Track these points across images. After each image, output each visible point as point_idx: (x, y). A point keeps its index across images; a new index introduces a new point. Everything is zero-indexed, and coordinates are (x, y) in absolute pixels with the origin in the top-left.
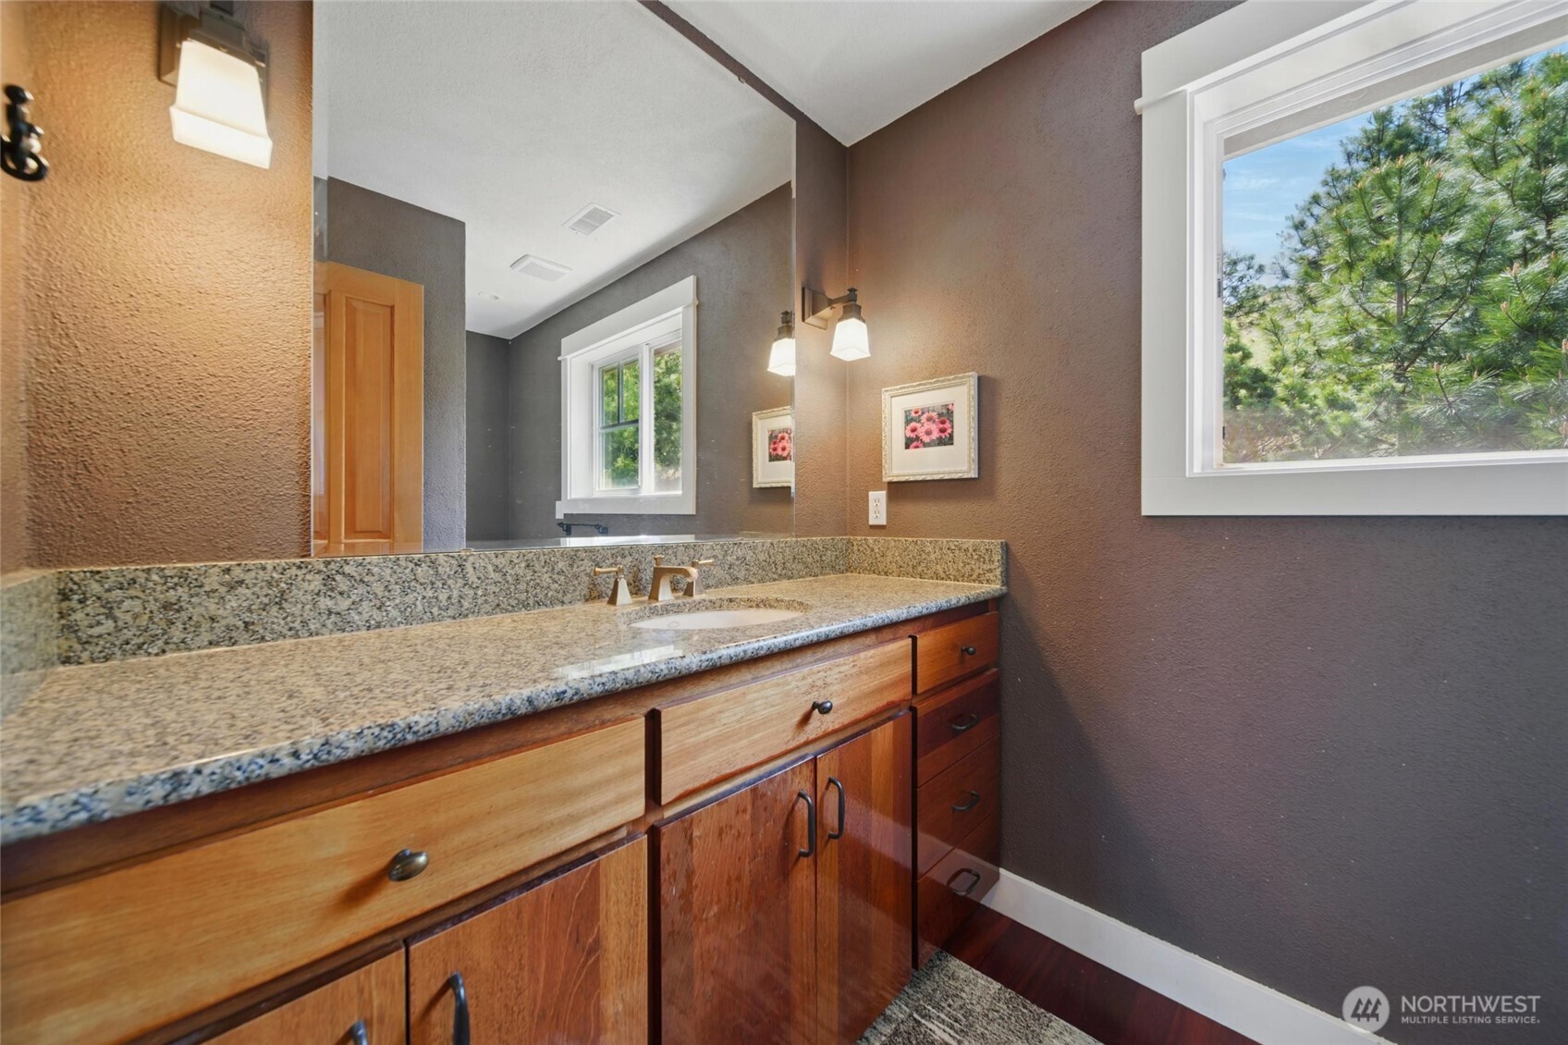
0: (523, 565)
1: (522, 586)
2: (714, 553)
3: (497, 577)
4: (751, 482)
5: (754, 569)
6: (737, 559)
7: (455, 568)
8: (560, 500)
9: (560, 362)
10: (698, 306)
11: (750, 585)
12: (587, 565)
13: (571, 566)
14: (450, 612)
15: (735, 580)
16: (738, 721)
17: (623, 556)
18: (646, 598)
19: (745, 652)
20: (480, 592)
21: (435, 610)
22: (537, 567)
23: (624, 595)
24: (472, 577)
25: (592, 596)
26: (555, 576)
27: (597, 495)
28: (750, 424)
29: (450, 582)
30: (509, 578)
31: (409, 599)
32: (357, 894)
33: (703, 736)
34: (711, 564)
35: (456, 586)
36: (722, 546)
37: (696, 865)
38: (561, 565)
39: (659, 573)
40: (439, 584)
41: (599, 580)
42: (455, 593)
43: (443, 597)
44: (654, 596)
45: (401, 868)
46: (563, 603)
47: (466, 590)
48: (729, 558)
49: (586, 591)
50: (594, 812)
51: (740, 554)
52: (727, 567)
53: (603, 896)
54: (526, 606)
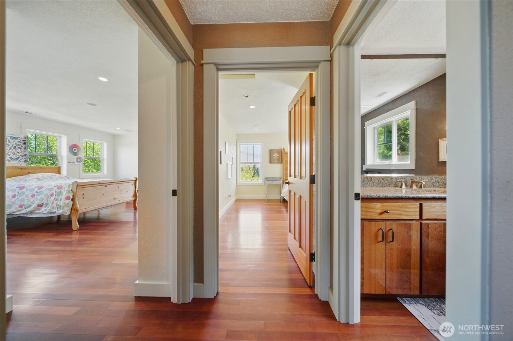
0: (382, 179)
1: (382, 183)
2: (428, 179)
3: (377, 181)
4: (439, 160)
5: (442, 184)
6: (436, 181)
7: (370, 179)
8: (364, 165)
9: (365, 128)
10: (416, 109)
11: (440, 188)
12: (395, 180)
13: (391, 180)
14: (370, 186)
15: (435, 186)
16: (440, 209)
17: (403, 179)
18: (409, 188)
19: (442, 196)
20: (374, 183)
21: (367, 186)
22: (384, 180)
23: (404, 186)
24: (373, 181)
25: (396, 186)
26: (388, 182)
27: (376, 164)
28: (438, 142)
29: (370, 181)
30: (379, 181)
31: (364, 183)
32: (381, 213)
33: (432, 210)
34: (427, 182)
35: (371, 182)
36: (430, 178)
37: (430, 232)
38: (389, 179)
39: (413, 182)
40: (368, 181)
41: (397, 183)
42: (370, 183)
43: (369, 184)
44: (411, 187)
45: (386, 212)
46: (389, 187)
47: (372, 183)
48: (433, 181)
49: (394, 185)
50: (410, 215)
51: (436, 180)
52: (432, 183)
53: (412, 229)
54: (382, 187)
